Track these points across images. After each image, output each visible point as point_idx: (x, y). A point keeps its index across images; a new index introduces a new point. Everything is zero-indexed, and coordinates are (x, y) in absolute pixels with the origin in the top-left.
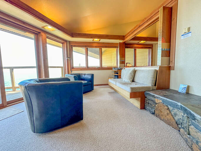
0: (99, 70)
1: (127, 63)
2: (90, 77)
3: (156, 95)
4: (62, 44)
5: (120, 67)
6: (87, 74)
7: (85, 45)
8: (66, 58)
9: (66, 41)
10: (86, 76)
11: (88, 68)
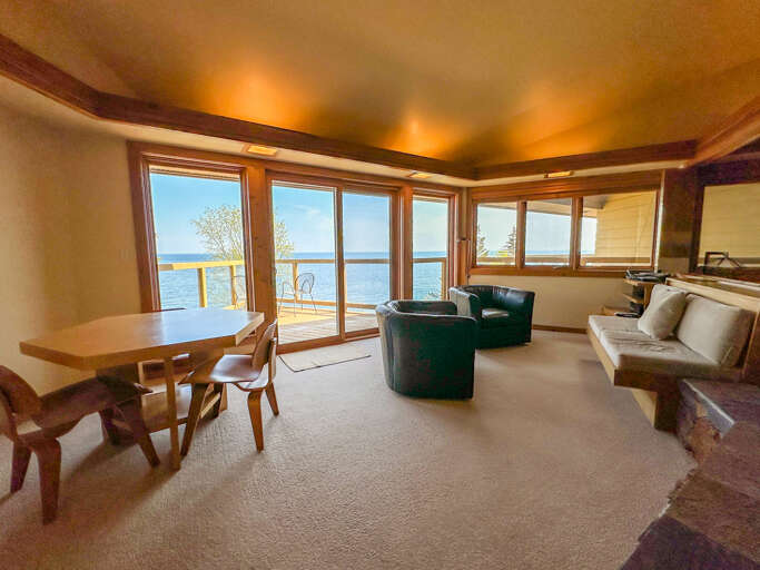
0: (564, 275)
1: (708, 254)
2: (520, 300)
3: (701, 395)
4: (449, 198)
5: (659, 272)
6: (513, 291)
7: (519, 192)
8: (456, 241)
9: (459, 189)
10: (509, 295)
11: (521, 268)
